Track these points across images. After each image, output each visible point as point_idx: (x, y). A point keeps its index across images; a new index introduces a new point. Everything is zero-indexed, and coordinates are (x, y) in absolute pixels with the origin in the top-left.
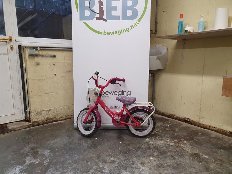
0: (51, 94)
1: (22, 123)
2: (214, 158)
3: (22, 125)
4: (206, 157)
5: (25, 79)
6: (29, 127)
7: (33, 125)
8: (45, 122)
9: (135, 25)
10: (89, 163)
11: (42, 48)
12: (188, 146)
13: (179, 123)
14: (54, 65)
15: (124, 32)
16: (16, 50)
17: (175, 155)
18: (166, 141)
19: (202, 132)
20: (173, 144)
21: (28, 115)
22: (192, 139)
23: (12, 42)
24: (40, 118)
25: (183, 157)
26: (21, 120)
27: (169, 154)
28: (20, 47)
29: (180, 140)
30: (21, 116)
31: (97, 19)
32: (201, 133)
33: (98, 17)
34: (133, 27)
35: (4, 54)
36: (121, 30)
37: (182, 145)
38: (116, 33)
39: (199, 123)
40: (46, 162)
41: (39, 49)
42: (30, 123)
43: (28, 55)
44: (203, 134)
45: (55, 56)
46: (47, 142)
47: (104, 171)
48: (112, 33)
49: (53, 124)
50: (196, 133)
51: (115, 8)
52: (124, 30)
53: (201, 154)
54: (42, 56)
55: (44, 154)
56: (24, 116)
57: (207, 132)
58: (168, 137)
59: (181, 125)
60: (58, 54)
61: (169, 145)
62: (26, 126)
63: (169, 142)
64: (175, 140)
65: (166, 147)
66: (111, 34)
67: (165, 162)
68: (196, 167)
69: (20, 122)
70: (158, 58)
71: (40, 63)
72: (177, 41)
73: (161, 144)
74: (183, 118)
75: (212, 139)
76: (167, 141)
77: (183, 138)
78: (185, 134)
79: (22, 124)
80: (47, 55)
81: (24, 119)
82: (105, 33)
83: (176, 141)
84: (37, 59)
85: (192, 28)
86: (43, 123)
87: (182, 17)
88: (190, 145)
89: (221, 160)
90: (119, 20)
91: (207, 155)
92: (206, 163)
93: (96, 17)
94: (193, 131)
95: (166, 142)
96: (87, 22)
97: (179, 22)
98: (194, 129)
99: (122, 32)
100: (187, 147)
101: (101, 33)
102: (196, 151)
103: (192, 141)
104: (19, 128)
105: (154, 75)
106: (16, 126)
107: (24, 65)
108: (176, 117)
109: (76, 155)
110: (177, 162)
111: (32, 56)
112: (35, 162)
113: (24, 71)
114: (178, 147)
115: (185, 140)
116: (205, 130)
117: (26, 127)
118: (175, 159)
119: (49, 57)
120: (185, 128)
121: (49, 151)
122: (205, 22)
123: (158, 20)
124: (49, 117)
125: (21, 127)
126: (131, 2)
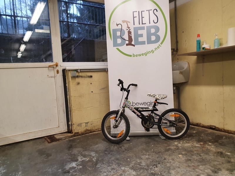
0: (89, 108)
1: (66, 134)
3: (66, 136)
4: (229, 154)
5: (68, 97)
6: (72, 137)
7: (74, 136)
8: (85, 133)
9: (158, 47)
10: (129, 160)
11: (81, 70)
13: (205, 130)
14: (91, 84)
15: (149, 53)
16: (61, 73)
17: (201, 153)
18: (192, 144)
20: (199, 145)
21: (70, 127)
22: (217, 141)
23: (58, 67)
24: (81, 130)
25: (208, 154)
26: (64, 132)
27: (195, 152)
28: (64, 71)
29: (205, 142)
30: (64, 128)
31: (127, 45)
32: (225, 137)
33: (128, 43)
34: (157, 49)
35: (51, 77)
36: (147, 52)
37: (207, 146)
38: (143, 54)
39: (224, 129)
40: (94, 160)
41: (79, 72)
42: (72, 134)
43: (71, 77)
44: (227, 137)
45: (91, 77)
46: (91, 147)
48: (140, 55)
49: (91, 134)
50: (220, 137)
51: (141, 36)
52: (149, 52)
53: (224, 152)
54: (82, 77)
55: (91, 154)
56: (66, 129)
57: (232, 136)
58: (194, 141)
59: (207, 131)
60: (94, 75)
61: (195, 146)
62: (70, 136)
63: (196, 144)
64: (201, 142)
65: (193, 148)
66: (139, 56)
67: (192, 158)
69: (64, 134)
70: (180, 72)
71: (80, 83)
72: (198, 57)
73: (188, 146)
74: (208, 126)
76: (194, 143)
77: (208, 141)
78: (210, 138)
80: (85, 76)
81: (67, 131)
82: (134, 56)
84: (78, 80)
85: (208, 45)
86: (82, 134)
87: (199, 36)
88: (215, 146)
90: (145, 44)
91: (229, 152)
92: (229, 158)
93: (126, 43)
94: (218, 136)
95: (193, 145)
96: (119, 48)
97: (197, 41)
98: (219, 134)
99: (148, 54)
100: (212, 147)
101: (131, 56)
103: (217, 143)
104: (64, 138)
105: (178, 88)
106: (61, 137)
107: (67, 85)
108: (201, 125)
109: (117, 155)
111: (74, 77)
112: (86, 160)
113: (68, 90)
114: (203, 147)
115: (210, 142)
118: (200, 156)
119: (87, 77)
120: (210, 134)
121: (94, 152)
122: (220, 39)
123: (179, 39)
124: (87, 128)
125: (66, 137)
126: (154, 30)
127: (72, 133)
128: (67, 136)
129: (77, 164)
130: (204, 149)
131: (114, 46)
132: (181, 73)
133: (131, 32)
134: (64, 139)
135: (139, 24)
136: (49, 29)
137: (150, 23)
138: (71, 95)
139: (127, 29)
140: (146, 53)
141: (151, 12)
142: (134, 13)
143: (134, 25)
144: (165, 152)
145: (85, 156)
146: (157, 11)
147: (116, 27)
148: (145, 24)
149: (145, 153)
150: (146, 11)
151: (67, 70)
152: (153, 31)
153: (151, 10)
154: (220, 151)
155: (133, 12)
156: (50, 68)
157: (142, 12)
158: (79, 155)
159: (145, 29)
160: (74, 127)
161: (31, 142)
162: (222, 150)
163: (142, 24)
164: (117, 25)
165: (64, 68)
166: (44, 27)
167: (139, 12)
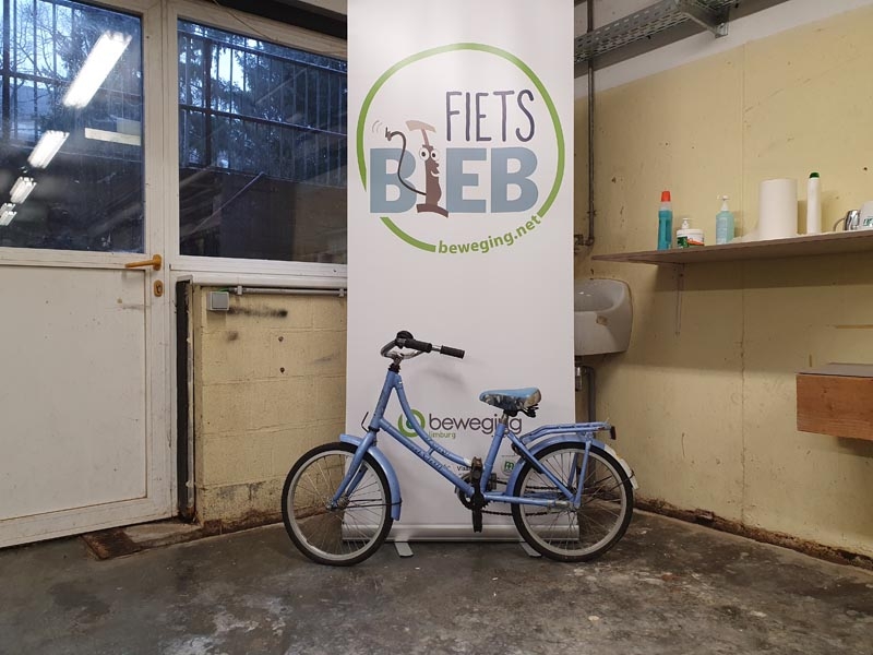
0: (268, 430)
1: (171, 525)
2: (784, 619)
3: (172, 532)
4: (760, 614)
5: (190, 384)
6: (193, 536)
7: (204, 533)
8: (243, 523)
9: (529, 226)
10: (407, 629)
11: (248, 289)
12: (706, 586)
13: (678, 526)
14: (281, 339)
15: (497, 245)
16: (170, 294)
17: (666, 611)
18: (635, 574)
19: (750, 550)
20: (658, 582)
21: (191, 500)
22: (719, 568)
23: (160, 272)
24: (230, 510)
25: (691, 614)
26: (167, 516)
27: (647, 606)
28: (182, 287)
29: (680, 572)
30: (164, 502)
31: (421, 208)
32: (747, 554)
33: (424, 202)
34: (525, 232)
35: (133, 308)
36: (491, 241)
37: (685, 584)
38: (474, 247)
39: (743, 526)
40: (278, 627)
41: (240, 293)
42: (195, 528)
43: (208, 311)
44: (754, 555)
45: (283, 314)
46: (265, 579)
47: (453, 648)
48: (464, 249)
50: (732, 553)
51: (473, 180)
52: (498, 241)
53: (743, 607)
54: (248, 312)
55: (265, 607)
56: (175, 505)
57: (768, 552)
58: (642, 565)
59: (685, 530)
60: (294, 306)
61: (646, 583)
62: (185, 535)
63: (648, 577)
64: (666, 570)
65: (637, 589)
66: (462, 251)
67: (635, 628)
68: (729, 638)
69: (163, 525)
70: (600, 317)
71: (239, 335)
72: (659, 268)
73: (622, 583)
74: (691, 512)
75: (781, 570)
76: (641, 573)
77: (690, 565)
78: (699, 556)
79: (172, 529)
80: (262, 310)
81: (175, 514)
82: (443, 249)
83: (669, 574)
84: (231, 323)
85: (698, 231)
86: (236, 527)
87: (669, 200)
88: (712, 584)
89: (803, 624)
90: (484, 211)
91: (762, 609)
92: (760, 629)
93: (418, 202)
94: (723, 547)
95: (636, 578)
96: (392, 217)
97: (661, 215)
98: (727, 543)
99: (492, 246)
100: (702, 590)
101: (431, 248)
102: (731, 600)
103: (718, 575)
104: (162, 540)
105: (591, 370)
106: (152, 536)
107: (190, 340)
108: (668, 508)
109: (363, 611)
110: (671, 627)
111: (218, 313)
112: (246, 628)
113: (190, 359)
114: (673, 589)
115: (697, 572)
116: (762, 544)
117: (184, 538)
118: (664, 619)
119: (266, 315)
120: (696, 540)
121: (279, 599)
122: (737, 214)
123: (598, 204)
124: (256, 507)
125: (170, 536)
126: (519, 162)
127: (197, 522)
128: (176, 535)
129: (210, 644)
130: (675, 594)
131: (373, 210)
132: (603, 320)
133: (438, 165)
134: (163, 543)
135: (468, 139)
136: (139, 131)
137: (504, 140)
138: (204, 377)
139: (424, 154)
140: (486, 242)
141: (512, 100)
142: (451, 97)
143: (449, 139)
144: (541, 602)
145: (241, 614)
146: (532, 99)
147: (385, 144)
148: (489, 139)
149: (468, 607)
150: (495, 93)
151: (196, 285)
152: (514, 166)
153: (513, 93)
154: (730, 604)
155: (449, 94)
156: (129, 274)
157: (478, 96)
158: (221, 610)
159: (485, 159)
160: (206, 499)
161: (29, 556)
162: (735, 599)
163: (479, 139)
164: (389, 135)
165: (183, 276)
166: (121, 121)
167: (468, 95)
